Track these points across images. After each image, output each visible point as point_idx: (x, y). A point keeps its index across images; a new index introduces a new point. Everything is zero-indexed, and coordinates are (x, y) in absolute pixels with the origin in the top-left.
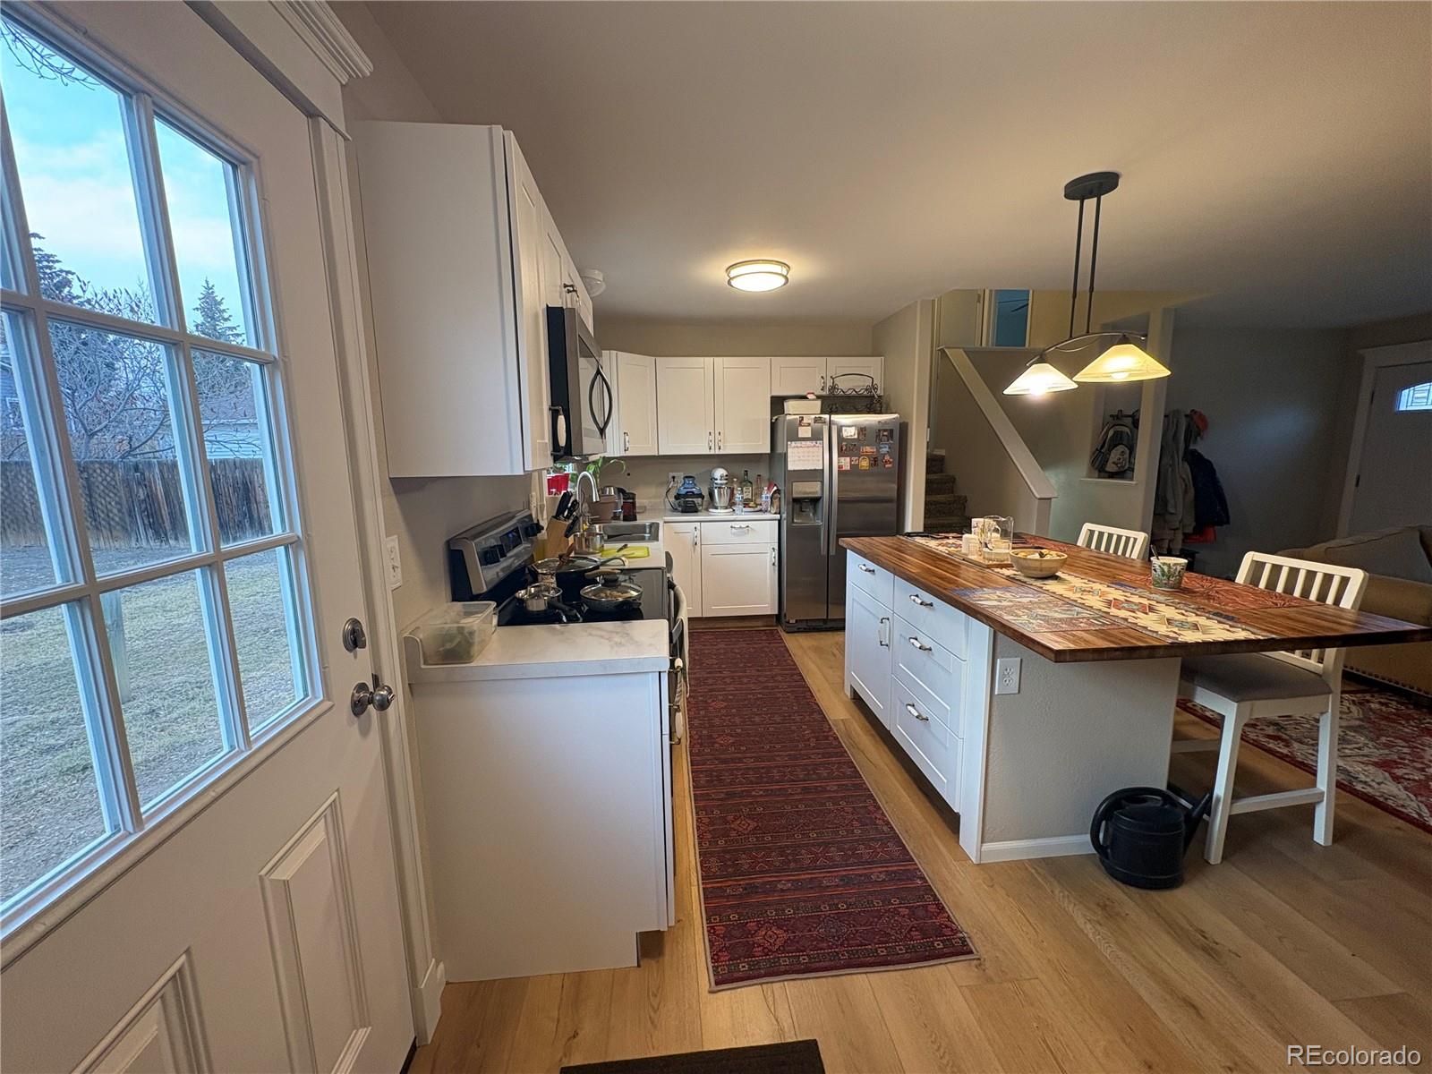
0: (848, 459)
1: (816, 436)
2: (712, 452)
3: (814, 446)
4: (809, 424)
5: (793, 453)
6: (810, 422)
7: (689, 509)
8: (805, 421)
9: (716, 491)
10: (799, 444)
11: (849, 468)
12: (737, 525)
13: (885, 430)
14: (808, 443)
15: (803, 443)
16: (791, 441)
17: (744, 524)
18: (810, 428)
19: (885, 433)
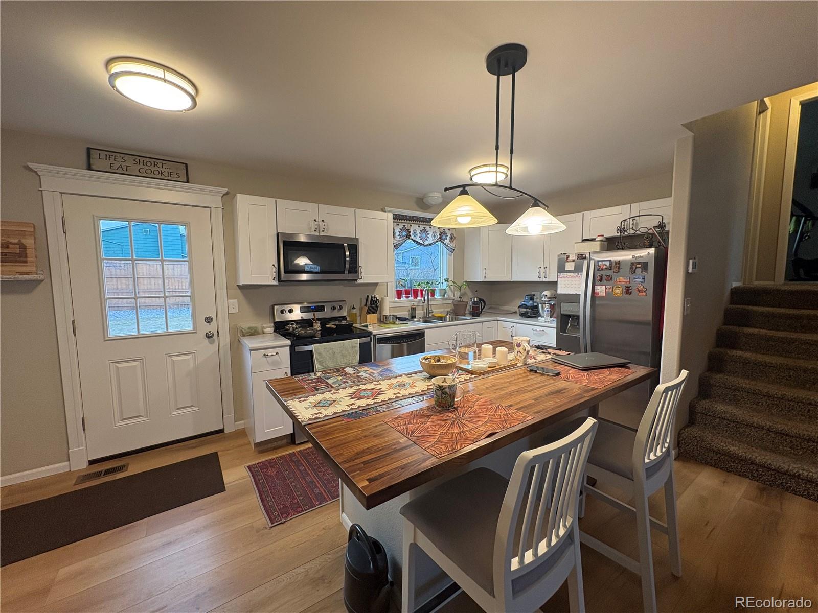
0: (604, 287)
1: (578, 269)
2: (541, 280)
3: (577, 276)
4: (574, 261)
5: (561, 281)
6: (574, 258)
7: (523, 315)
8: (570, 258)
9: (540, 305)
10: (565, 275)
11: (604, 294)
12: (535, 328)
13: (639, 263)
14: (572, 274)
15: (569, 274)
16: (560, 273)
17: (542, 329)
18: (574, 263)
19: (639, 266)
